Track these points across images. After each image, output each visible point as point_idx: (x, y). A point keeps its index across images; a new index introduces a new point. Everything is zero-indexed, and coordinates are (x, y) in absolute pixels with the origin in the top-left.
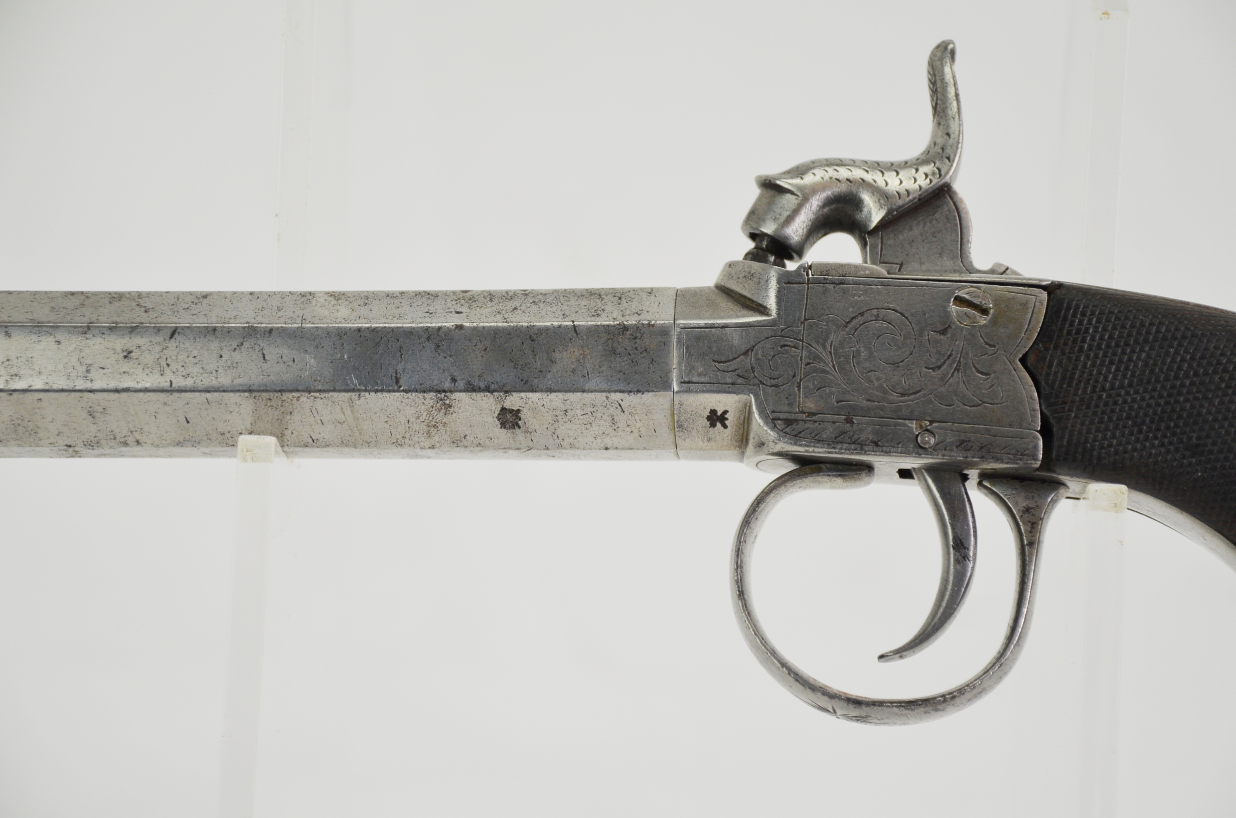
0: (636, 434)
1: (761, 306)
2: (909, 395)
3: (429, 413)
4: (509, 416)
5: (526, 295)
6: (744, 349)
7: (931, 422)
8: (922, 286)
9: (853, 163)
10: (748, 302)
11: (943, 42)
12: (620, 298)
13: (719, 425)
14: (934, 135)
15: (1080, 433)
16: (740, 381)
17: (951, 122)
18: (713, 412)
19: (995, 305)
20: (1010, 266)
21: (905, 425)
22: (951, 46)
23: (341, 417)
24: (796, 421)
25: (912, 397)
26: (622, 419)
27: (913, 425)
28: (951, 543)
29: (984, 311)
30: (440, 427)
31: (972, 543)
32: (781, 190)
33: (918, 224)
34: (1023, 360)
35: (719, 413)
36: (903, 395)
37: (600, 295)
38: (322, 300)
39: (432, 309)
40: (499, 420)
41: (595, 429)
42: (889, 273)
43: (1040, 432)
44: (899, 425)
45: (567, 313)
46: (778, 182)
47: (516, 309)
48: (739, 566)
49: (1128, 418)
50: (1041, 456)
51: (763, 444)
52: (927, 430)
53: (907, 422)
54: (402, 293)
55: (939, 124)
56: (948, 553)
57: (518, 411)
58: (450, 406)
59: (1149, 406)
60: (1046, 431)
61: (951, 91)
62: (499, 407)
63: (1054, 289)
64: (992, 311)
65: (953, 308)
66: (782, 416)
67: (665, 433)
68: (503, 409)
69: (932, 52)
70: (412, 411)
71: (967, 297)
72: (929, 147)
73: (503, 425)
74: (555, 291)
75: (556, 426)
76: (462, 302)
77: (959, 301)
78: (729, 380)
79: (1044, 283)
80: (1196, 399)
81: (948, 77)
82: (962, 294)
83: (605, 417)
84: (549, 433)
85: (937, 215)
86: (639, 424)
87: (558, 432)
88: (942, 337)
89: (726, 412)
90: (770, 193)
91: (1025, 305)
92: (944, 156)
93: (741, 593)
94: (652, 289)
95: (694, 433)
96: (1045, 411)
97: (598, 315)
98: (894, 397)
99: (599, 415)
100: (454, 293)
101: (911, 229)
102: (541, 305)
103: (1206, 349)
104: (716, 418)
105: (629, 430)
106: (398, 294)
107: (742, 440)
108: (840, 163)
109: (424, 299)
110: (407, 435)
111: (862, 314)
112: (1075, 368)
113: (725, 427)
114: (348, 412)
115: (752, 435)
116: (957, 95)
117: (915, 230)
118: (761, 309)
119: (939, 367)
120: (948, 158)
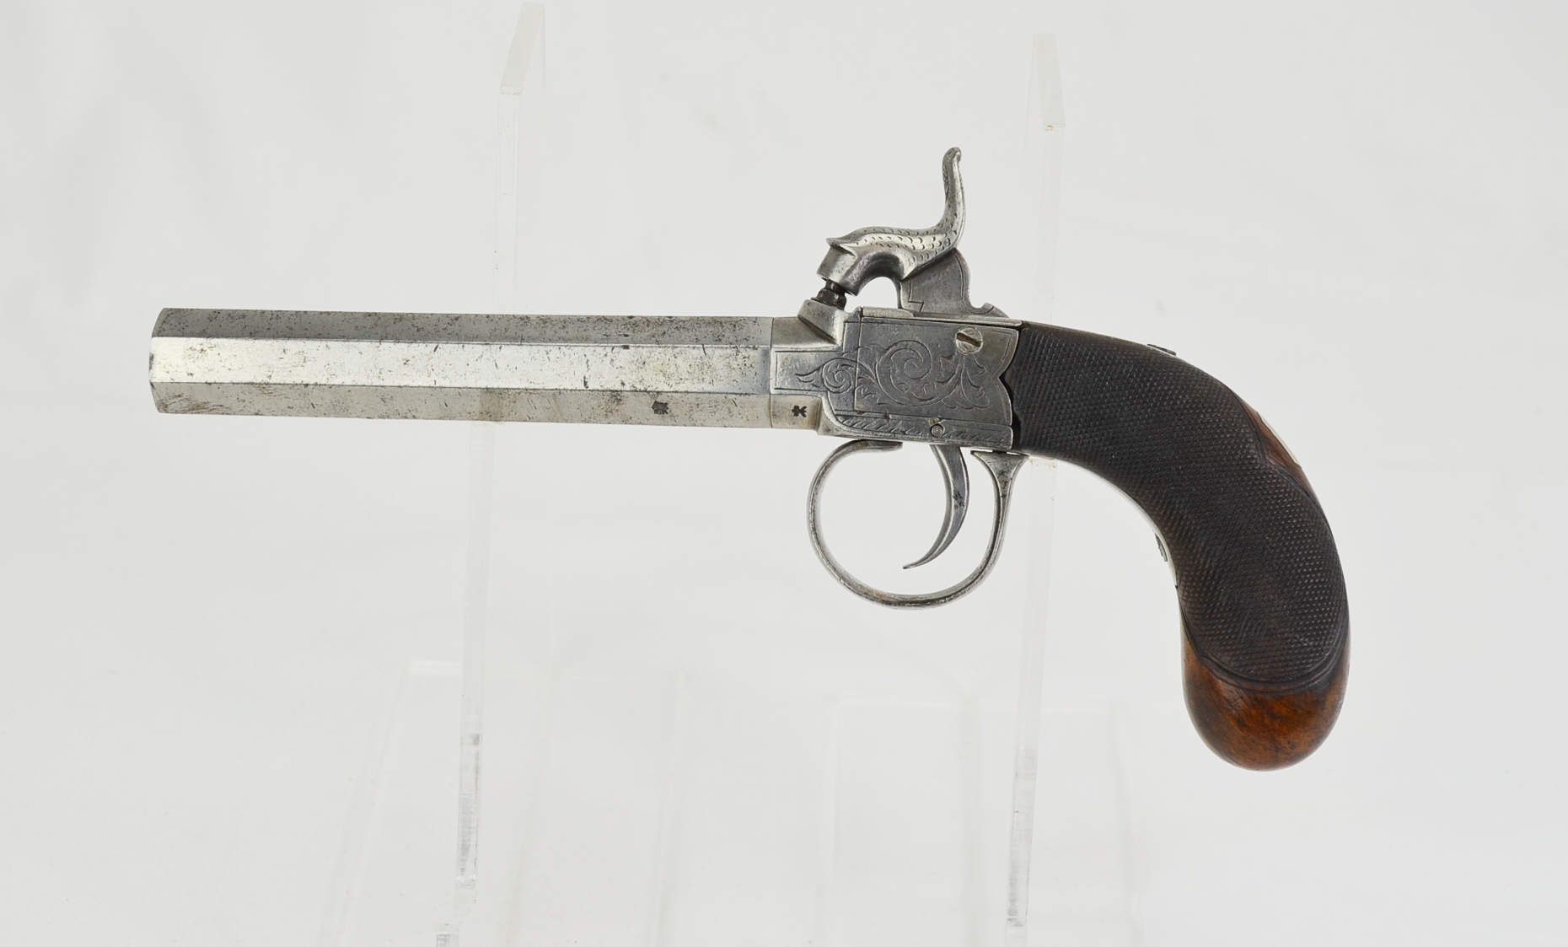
0: (745, 419)
1: (829, 336)
2: (926, 400)
3: (607, 404)
4: (660, 407)
5: (672, 321)
6: (817, 366)
7: (941, 419)
8: (936, 325)
9: (892, 232)
10: (820, 332)
11: (953, 149)
12: (735, 326)
13: (800, 415)
14: (946, 214)
15: (1038, 428)
16: (814, 388)
17: (958, 206)
18: (797, 407)
19: (984, 339)
20: (995, 306)
21: (924, 421)
22: (958, 153)
23: (548, 405)
24: (852, 416)
25: (929, 401)
26: (735, 410)
27: (929, 420)
28: (953, 494)
29: (977, 344)
30: (614, 412)
31: (966, 494)
32: (844, 251)
33: (935, 275)
34: (1002, 378)
35: (800, 408)
36: (922, 400)
37: (721, 323)
38: (535, 323)
39: (608, 333)
40: (653, 408)
41: (718, 415)
42: (915, 316)
43: (1012, 426)
44: (921, 420)
45: (699, 338)
46: (841, 246)
47: (664, 333)
48: (813, 512)
49: (1070, 418)
50: (1012, 442)
51: (829, 430)
52: (938, 425)
53: (926, 419)
54: (588, 318)
55: (949, 206)
56: (951, 501)
57: (666, 404)
58: (621, 400)
59: (1083, 410)
60: (1016, 425)
61: (958, 185)
62: (653, 401)
63: (1024, 328)
64: (982, 344)
65: (957, 342)
66: (842, 413)
67: (764, 418)
68: (656, 402)
69: (945, 156)
70: (596, 402)
71: (966, 334)
72: (942, 221)
73: (656, 412)
74: (691, 318)
75: (692, 413)
76: (629, 326)
77: (961, 336)
78: (807, 388)
79: (1017, 325)
80: (1114, 407)
81: (956, 175)
82: (962, 332)
83: (724, 409)
84: (687, 417)
85: (948, 270)
86: (747, 413)
87: (693, 417)
88: (949, 361)
89: (805, 407)
90: (835, 252)
91: (1003, 340)
92: (953, 229)
93: (815, 530)
94: (756, 318)
95: (784, 419)
96: (1016, 412)
97: (720, 340)
98: (916, 402)
99: (720, 407)
100: (623, 318)
101: (930, 279)
102: (682, 330)
103: (1121, 373)
104: (798, 411)
105: (740, 416)
106: (585, 318)
107: (815, 423)
108: (883, 231)
109: (603, 324)
110: (592, 416)
111: (896, 344)
112: (1036, 385)
113: (804, 416)
114: (552, 402)
115: (821, 424)
116: (962, 188)
117: (933, 279)
118: (830, 339)
119: (947, 381)
120: (955, 232)
